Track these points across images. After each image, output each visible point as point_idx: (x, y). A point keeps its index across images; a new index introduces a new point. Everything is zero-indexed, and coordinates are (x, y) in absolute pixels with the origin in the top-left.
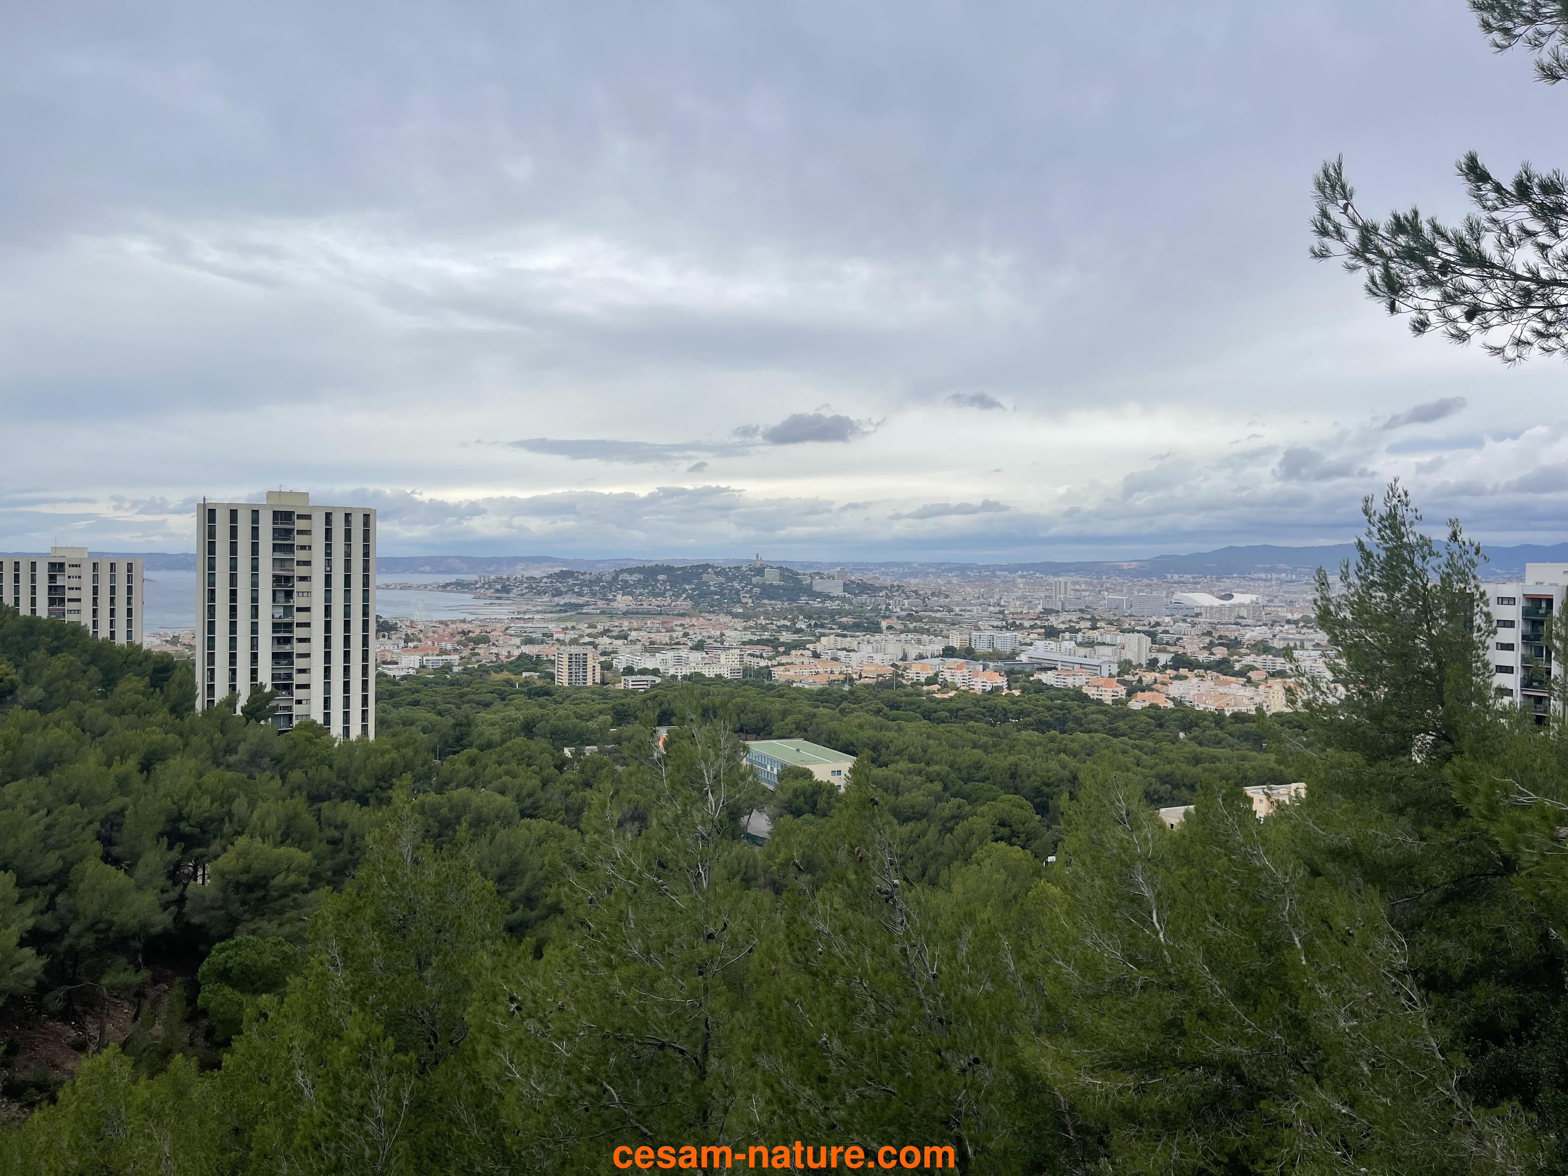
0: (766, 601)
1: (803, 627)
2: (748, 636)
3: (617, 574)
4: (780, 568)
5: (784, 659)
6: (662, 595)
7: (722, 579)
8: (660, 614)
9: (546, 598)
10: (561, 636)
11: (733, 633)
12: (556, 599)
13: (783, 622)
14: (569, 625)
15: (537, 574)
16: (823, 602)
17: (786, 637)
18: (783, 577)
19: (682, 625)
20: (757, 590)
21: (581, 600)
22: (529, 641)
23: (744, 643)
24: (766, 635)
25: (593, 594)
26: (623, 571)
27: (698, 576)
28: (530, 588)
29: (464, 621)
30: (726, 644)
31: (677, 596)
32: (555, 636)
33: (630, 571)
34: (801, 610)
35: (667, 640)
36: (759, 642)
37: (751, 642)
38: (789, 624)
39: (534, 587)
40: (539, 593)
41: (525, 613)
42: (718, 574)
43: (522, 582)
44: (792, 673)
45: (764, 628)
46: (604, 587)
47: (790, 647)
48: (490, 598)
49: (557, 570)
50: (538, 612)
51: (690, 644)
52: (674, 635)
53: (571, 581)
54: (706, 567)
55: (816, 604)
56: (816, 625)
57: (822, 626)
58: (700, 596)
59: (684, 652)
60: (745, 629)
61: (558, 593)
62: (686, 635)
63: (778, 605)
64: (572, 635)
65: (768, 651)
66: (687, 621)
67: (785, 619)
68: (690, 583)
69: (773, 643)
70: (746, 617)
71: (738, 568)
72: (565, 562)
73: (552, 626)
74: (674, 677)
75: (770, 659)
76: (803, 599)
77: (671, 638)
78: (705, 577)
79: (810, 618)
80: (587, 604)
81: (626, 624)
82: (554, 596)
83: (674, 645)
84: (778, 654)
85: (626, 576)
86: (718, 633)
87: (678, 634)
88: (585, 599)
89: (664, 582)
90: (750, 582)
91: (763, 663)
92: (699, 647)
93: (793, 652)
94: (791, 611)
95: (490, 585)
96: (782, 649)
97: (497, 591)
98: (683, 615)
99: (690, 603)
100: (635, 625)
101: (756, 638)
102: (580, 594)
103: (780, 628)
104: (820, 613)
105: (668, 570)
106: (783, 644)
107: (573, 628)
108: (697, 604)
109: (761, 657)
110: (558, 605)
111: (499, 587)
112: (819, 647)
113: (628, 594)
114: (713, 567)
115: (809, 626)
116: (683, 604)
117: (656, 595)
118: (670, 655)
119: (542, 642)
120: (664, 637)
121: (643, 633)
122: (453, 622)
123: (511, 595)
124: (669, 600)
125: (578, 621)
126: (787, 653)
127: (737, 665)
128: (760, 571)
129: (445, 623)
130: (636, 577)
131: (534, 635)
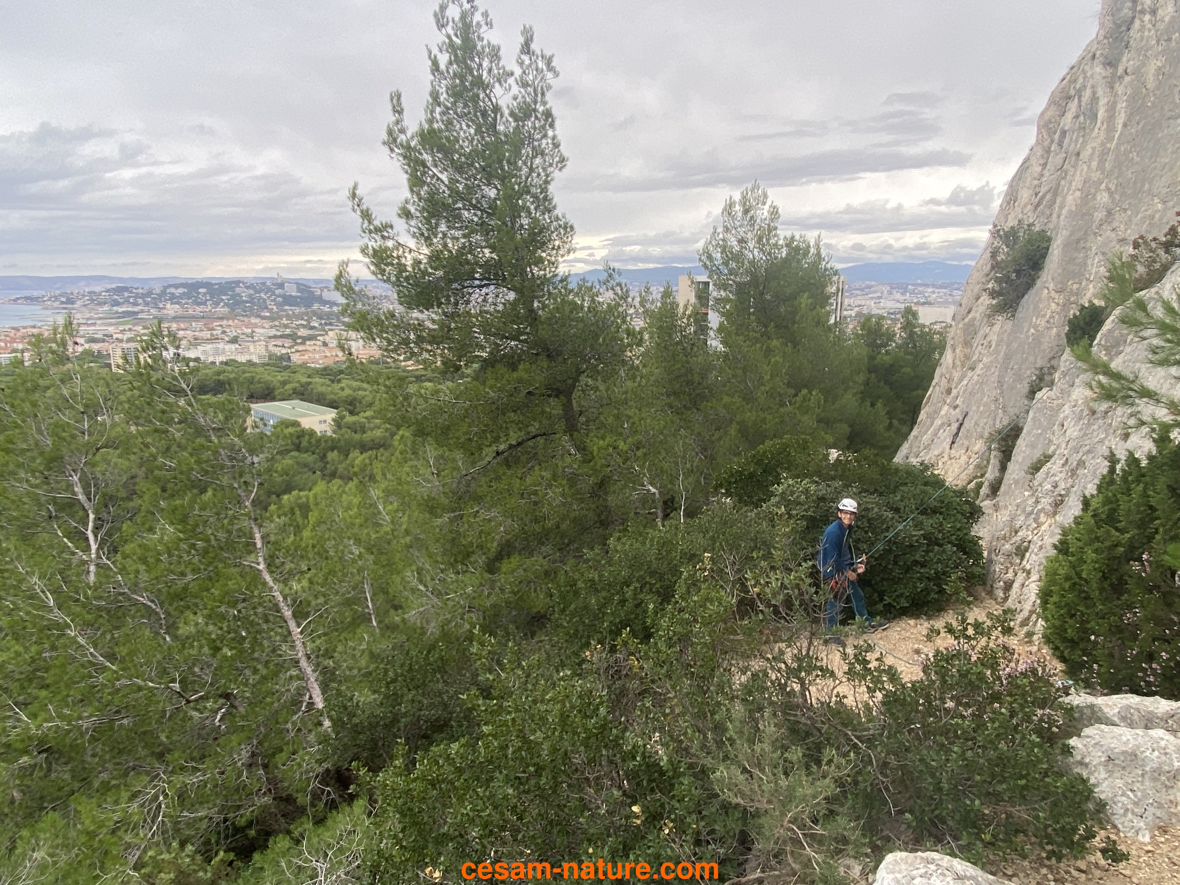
0: (287, 307)
1: (316, 325)
2: (273, 332)
3: (165, 288)
4: (297, 283)
5: (300, 348)
6: (204, 303)
7: (251, 292)
8: (203, 317)
9: (106, 308)
10: (120, 336)
11: (261, 331)
12: (115, 308)
13: (300, 322)
14: (127, 327)
15: (97, 289)
16: (331, 307)
17: (303, 332)
18: (299, 290)
19: (221, 326)
20: (280, 299)
21: (136, 309)
22: (93, 340)
23: (270, 337)
24: (288, 331)
25: (147, 304)
26: (170, 286)
27: (232, 289)
28: (92, 300)
29: (34, 327)
30: (256, 338)
31: (217, 304)
32: (115, 336)
33: (176, 286)
34: (314, 313)
35: (209, 336)
36: (281, 337)
37: (275, 337)
38: (305, 323)
39: (95, 299)
40: (101, 304)
41: (88, 319)
42: (247, 288)
43: (84, 296)
44: (306, 357)
45: (286, 326)
46: (154, 298)
47: (305, 339)
48: (57, 308)
49: (114, 286)
50: (100, 318)
51: (227, 339)
52: (215, 333)
53: (126, 294)
54: (237, 282)
55: (326, 309)
56: (326, 324)
57: (331, 324)
58: (235, 304)
59: (221, 346)
60: (271, 327)
61: (116, 303)
62: (224, 332)
63: (297, 310)
64: (128, 335)
65: (288, 343)
66: (225, 323)
67: (302, 319)
68: (226, 295)
69: (293, 337)
70: (272, 319)
71: (264, 284)
72: (121, 280)
73: (111, 329)
74: (213, 363)
75: (290, 348)
76: (316, 306)
77: (212, 335)
78: (238, 290)
79: (321, 318)
80: (142, 311)
81: (174, 326)
82: (113, 306)
83: (214, 339)
84: (297, 344)
85: (172, 290)
86: (249, 331)
87: (218, 332)
88: (140, 308)
89: (205, 294)
90: (273, 294)
91: (284, 351)
92: (234, 340)
93: (308, 343)
94: (307, 314)
95: (56, 298)
96: (299, 341)
97: (63, 303)
98: (222, 319)
99: (226, 309)
100: (182, 326)
101: (279, 333)
102: (135, 304)
103: (298, 327)
104: (329, 315)
105: (207, 284)
106: (300, 337)
107: (130, 330)
108: (233, 310)
109: (283, 346)
110: (117, 312)
111: (64, 299)
112: (327, 339)
113: (176, 303)
114: (243, 283)
115: (321, 324)
116: (222, 310)
117: (199, 304)
118: (209, 347)
119: (103, 341)
120: (207, 334)
121: (188, 332)
122: (24, 328)
123: (75, 306)
124: (209, 308)
125: (134, 325)
126: (303, 343)
127: (263, 352)
128: (281, 286)
129: (17, 329)
130: (181, 290)
131: (96, 336)
